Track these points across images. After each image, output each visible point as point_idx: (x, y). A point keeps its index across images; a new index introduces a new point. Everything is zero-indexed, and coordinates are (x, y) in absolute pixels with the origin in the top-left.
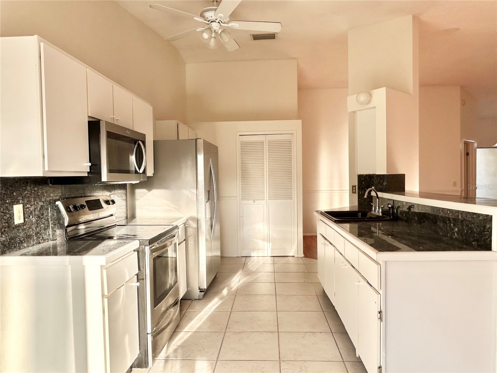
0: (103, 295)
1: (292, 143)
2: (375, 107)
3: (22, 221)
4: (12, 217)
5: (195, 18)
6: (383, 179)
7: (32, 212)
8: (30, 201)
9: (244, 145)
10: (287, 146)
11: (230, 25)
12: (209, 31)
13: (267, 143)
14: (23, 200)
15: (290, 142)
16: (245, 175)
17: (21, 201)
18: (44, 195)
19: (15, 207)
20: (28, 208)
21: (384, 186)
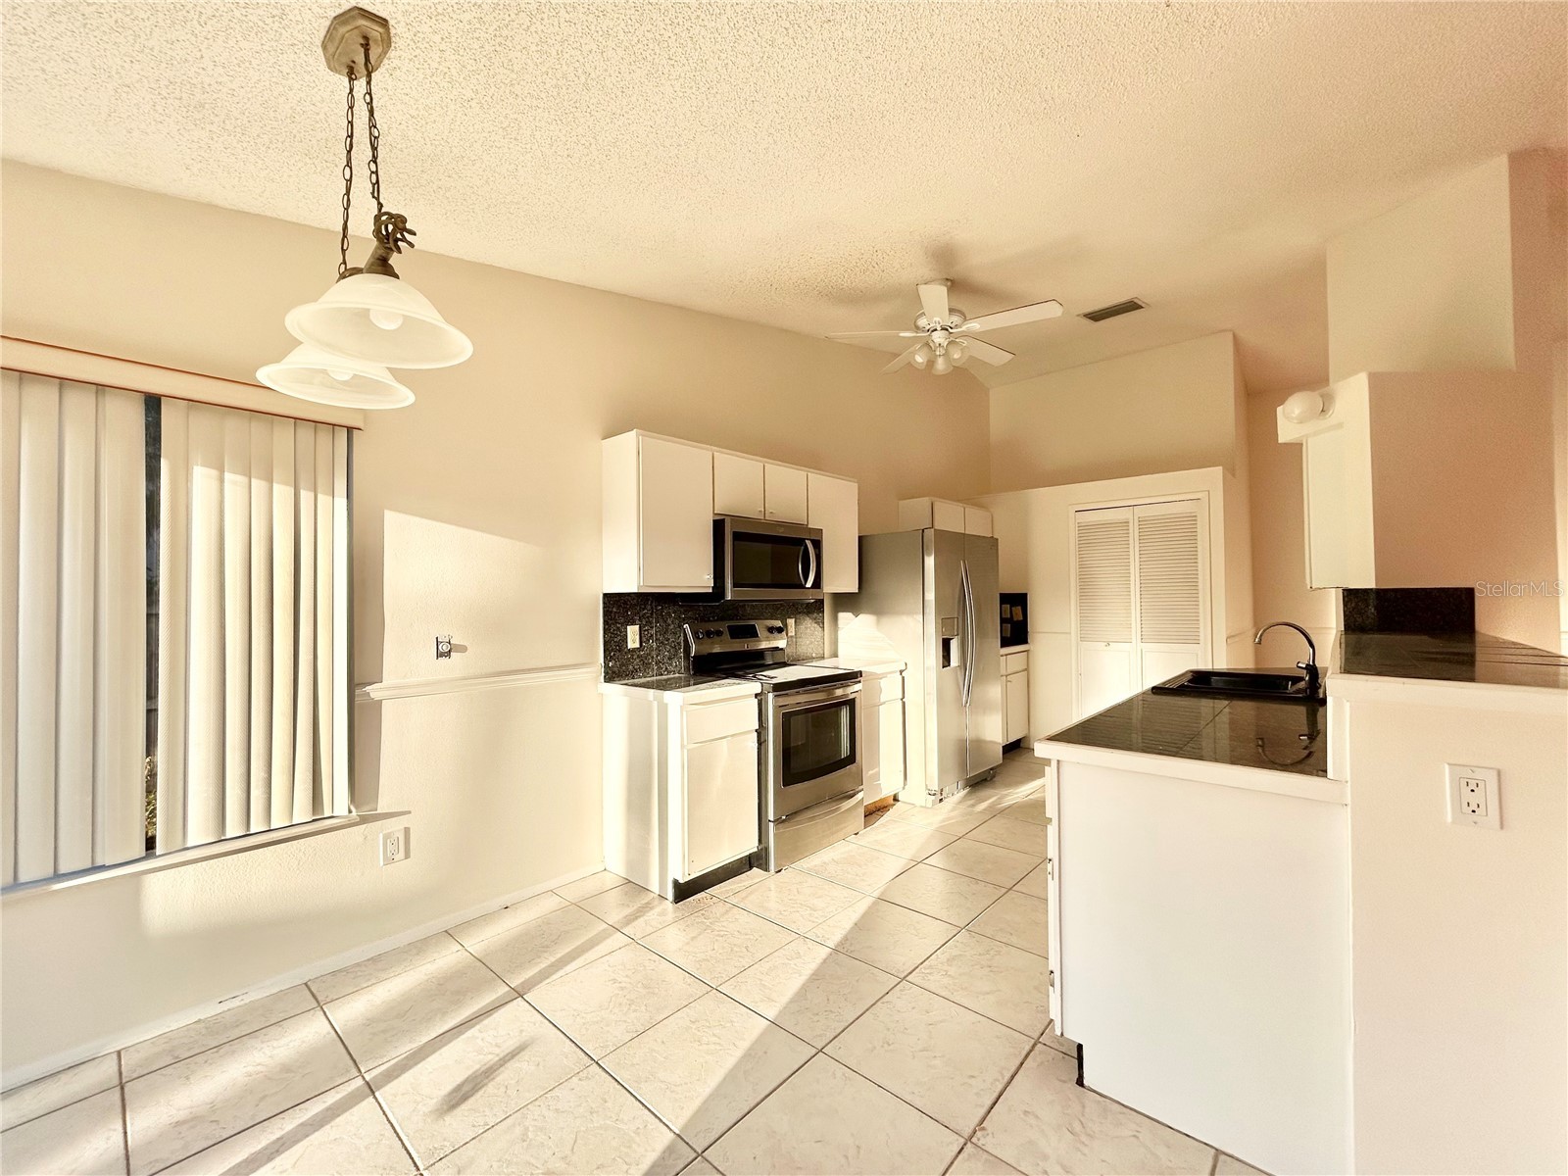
0: (682, 746)
1: (1198, 519)
2: (1340, 426)
3: (637, 645)
4: (625, 639)
5: (901, 335)
6: (1366, 600)
7: (652, 635)
8: (651, 623)
9: (1084, 530)
10: (1186, 528)
11: (964, 328)
12: (926, 349)
13: (1136, 524)
14: (640, 620)
15: (1193, 518)
16: (1087, 589)
17: (637, 622)
18: (670, 616)
19: (630, 629)
20: (647, 630)
21: (1368, 617)
